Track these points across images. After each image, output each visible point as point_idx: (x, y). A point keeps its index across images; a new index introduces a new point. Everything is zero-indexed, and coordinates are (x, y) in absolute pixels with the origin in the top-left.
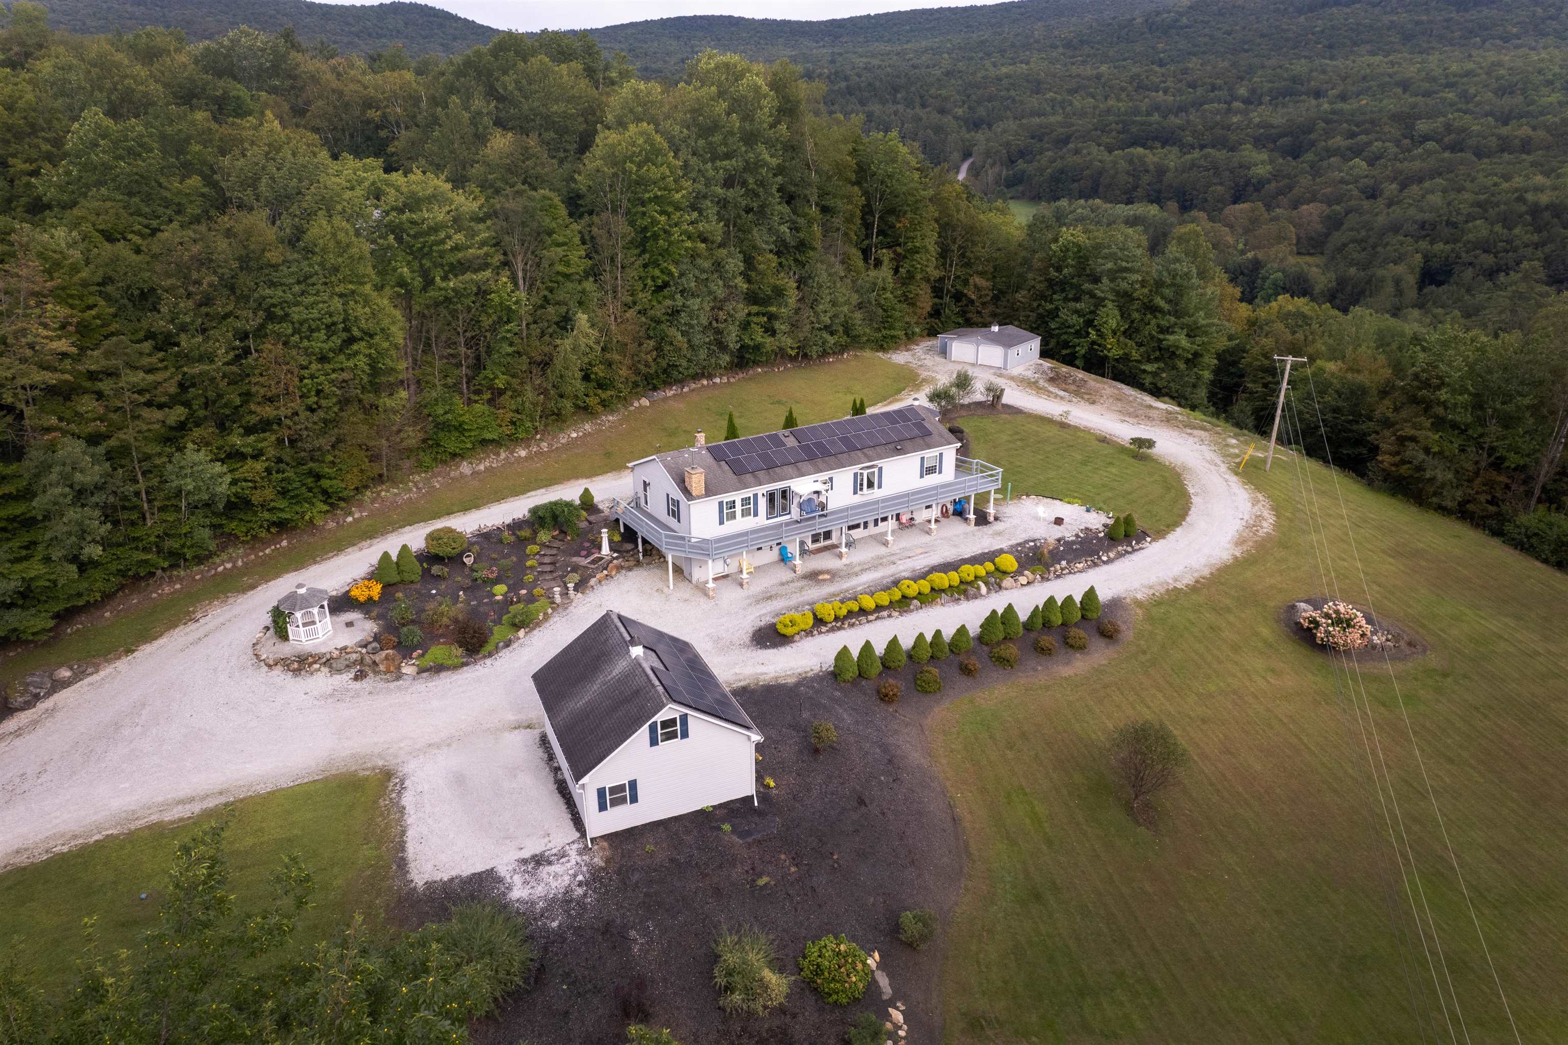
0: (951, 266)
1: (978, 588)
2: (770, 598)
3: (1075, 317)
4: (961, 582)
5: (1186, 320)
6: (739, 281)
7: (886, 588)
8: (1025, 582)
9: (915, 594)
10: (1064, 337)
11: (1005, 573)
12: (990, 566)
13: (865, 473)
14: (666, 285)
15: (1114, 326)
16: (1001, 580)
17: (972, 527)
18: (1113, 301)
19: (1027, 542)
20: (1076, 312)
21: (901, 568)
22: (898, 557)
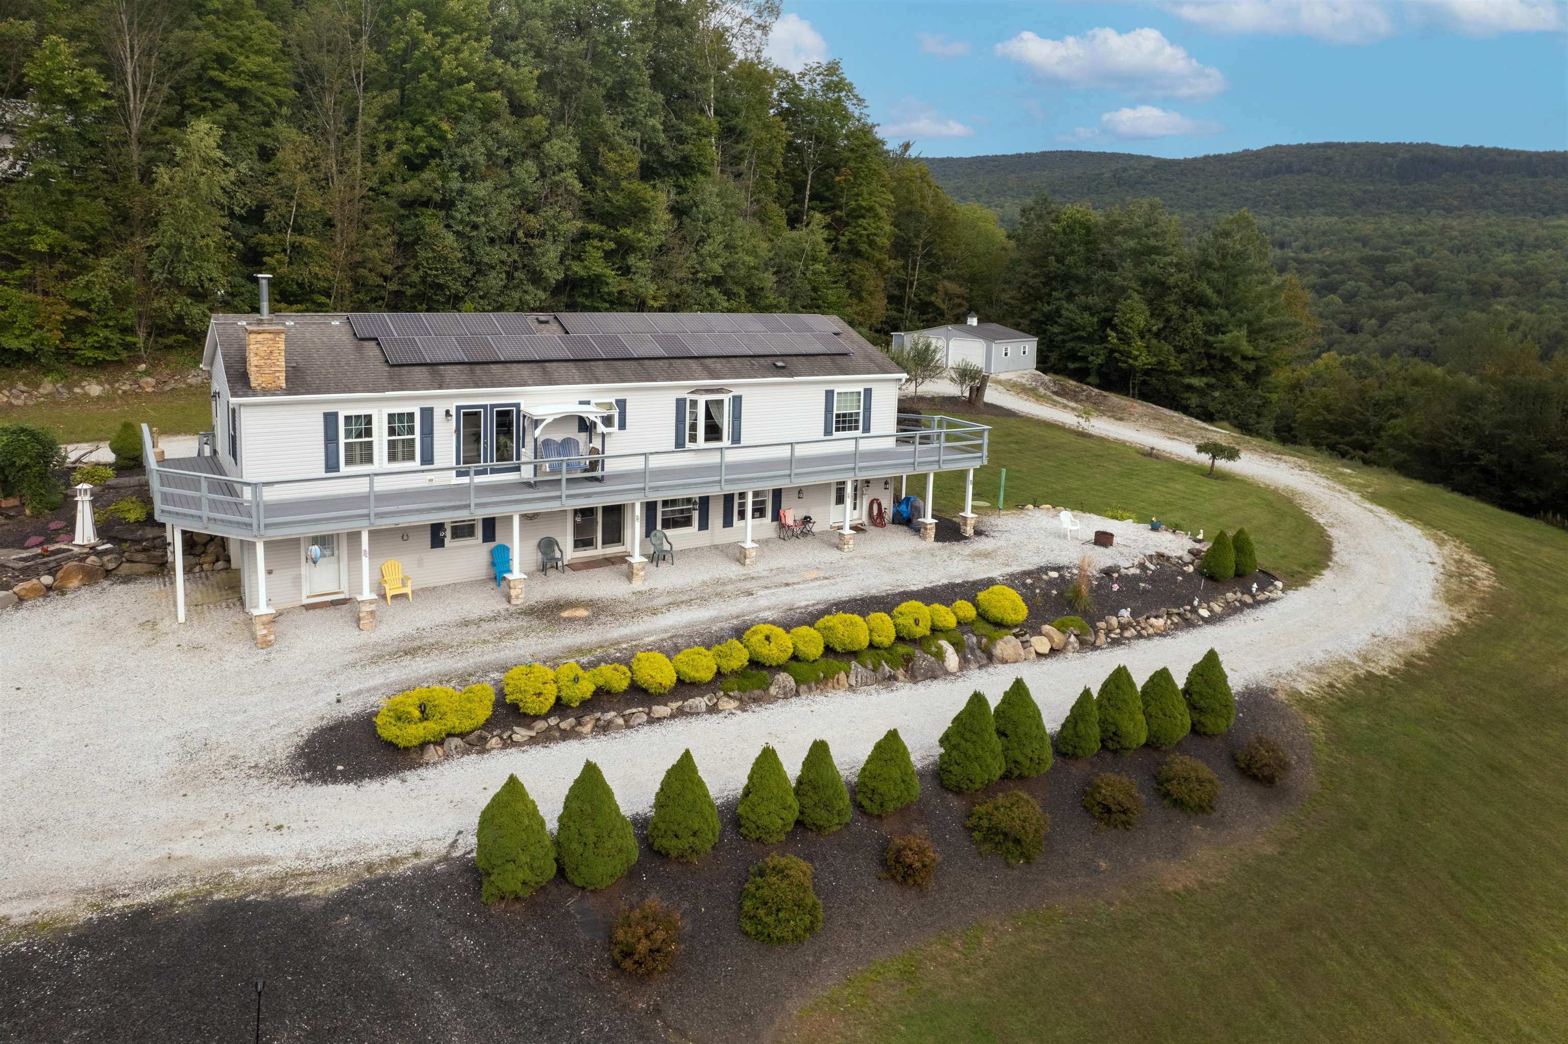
0: (914, 269)
1: (940, 655)
2: (411, 652)
3: (1086, 315)
4: (900, 639)
5: (1246, 315)
6: (570, 178)
7: (711, 641)
8: (1045, 649)
9: (785, 657)
10: (1070, 345)
11: (1000, 625)
12: (967, 610)
13: (702, 400)
14: (434, 153)
15: (1142, 324)
16: (993, 641)
17: (929, 542)
18: (1138, 292)
19: (1044, 569)
20: (1086, 308)
21: (763, 602)
22: (762, 582)
